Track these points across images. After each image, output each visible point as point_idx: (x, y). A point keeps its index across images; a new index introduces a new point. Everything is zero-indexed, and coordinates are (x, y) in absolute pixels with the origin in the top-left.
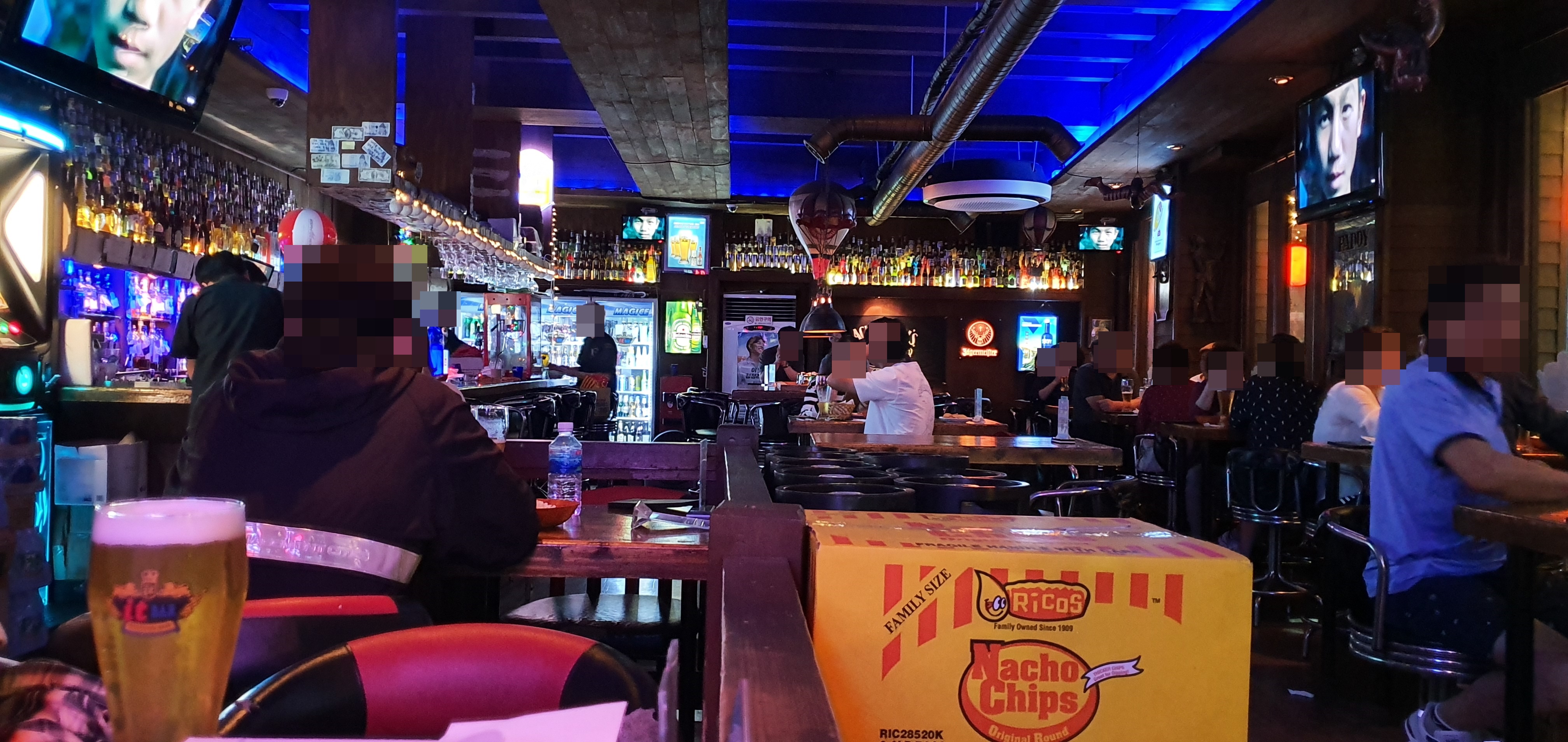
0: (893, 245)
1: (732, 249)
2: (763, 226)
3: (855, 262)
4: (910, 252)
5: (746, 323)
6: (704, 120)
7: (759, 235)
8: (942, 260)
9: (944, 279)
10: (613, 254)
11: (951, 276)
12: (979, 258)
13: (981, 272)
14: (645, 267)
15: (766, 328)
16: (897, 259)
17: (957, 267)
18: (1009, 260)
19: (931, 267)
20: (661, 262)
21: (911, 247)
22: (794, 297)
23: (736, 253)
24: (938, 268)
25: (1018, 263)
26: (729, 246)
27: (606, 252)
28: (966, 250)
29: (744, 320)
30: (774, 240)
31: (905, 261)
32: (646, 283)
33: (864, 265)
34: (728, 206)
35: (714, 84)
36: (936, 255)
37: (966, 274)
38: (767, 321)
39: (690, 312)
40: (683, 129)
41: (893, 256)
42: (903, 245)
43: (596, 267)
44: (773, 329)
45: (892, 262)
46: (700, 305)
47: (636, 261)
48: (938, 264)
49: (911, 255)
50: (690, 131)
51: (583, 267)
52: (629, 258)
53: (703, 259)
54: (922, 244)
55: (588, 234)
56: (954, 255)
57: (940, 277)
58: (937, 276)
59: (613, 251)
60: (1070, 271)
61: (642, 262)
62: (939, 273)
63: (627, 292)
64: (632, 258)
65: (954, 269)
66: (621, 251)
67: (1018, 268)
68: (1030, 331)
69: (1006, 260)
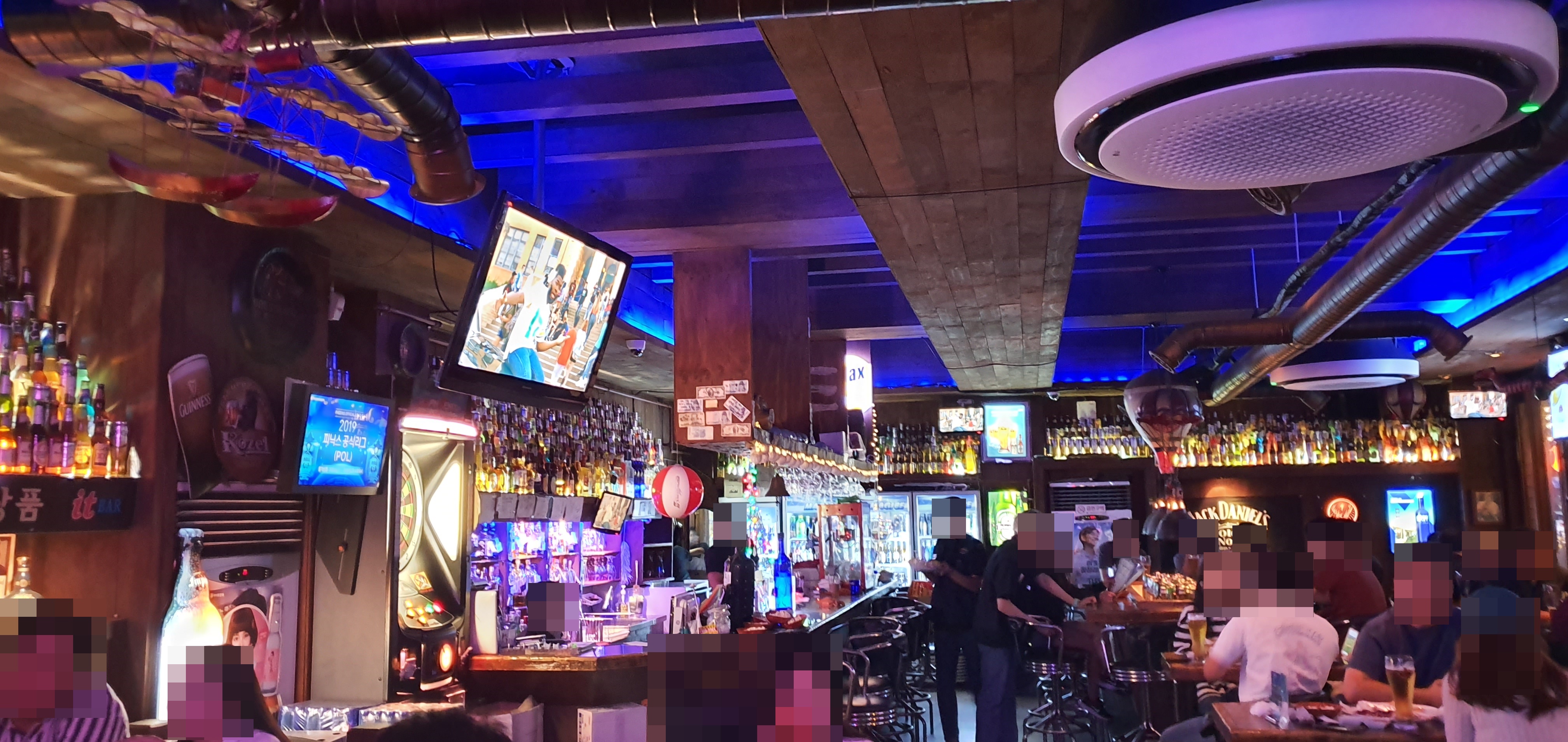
0: (1232, 421)
1: (1054, 434)
2: (1085, 409)
3: (1192, 442)
4: (1253, 427)
5: (1076, 514)
6: (1035, 332)
7: (1082, 418)
8: (1290, 434)
9: (1294, 455)
10: (930, 446)
11: (1303, 450)
12: (1333, 430)
13: (1337, 445)
14: (964, 458)
15: (1099, 518)
16: (1238, 435)
17: (1308, 441)
18: (1367, 430)
19: (1278, 443)
20: (980, 451)
21: (1253, 421)
22: (1128, 483)
23: (1059, 439)
24: (1286, 443)
25: (1378, 434)
26: (1051, 431)
27: (924, 443)
28: (1317, 422)
29: (1074, 510)
30: (1099, 422)
31: (1248, 437)
32: (966, 474)
33: (1202, 444)
34: (1049, 394)
35: (1051, 306)
36: (1283, 430)
37: (1320, 448)
38: (1100, 510)
39: (1014, 502)
40: (1010, 340)
41: (1234, 433)
42: (1244, 420)
43: (914, 461)
44: (1107, 518)
45: (1233, 439)
46: (1025, 495)
47: (954, 452)
48: (1286, 439)
49: (1254, 431)
50: (1018, 341)
51: (901, 461)
52: (947, 449)
53: (1024, 447)
54: (1265, 418)
55: (904, 427)
56: (1303, 429)
57: (1290, 453)
58: (1286, 451)
59: (930, 443)
60: (1442, 440)
61: (960, 452)
62: (1288, 448)
63: (948, 484)
64: (949, 449)
65: (1304, 443)
66: (937, 443)
67: (1379, 439)
68: (1401, 509)
69: (1364, 431)
